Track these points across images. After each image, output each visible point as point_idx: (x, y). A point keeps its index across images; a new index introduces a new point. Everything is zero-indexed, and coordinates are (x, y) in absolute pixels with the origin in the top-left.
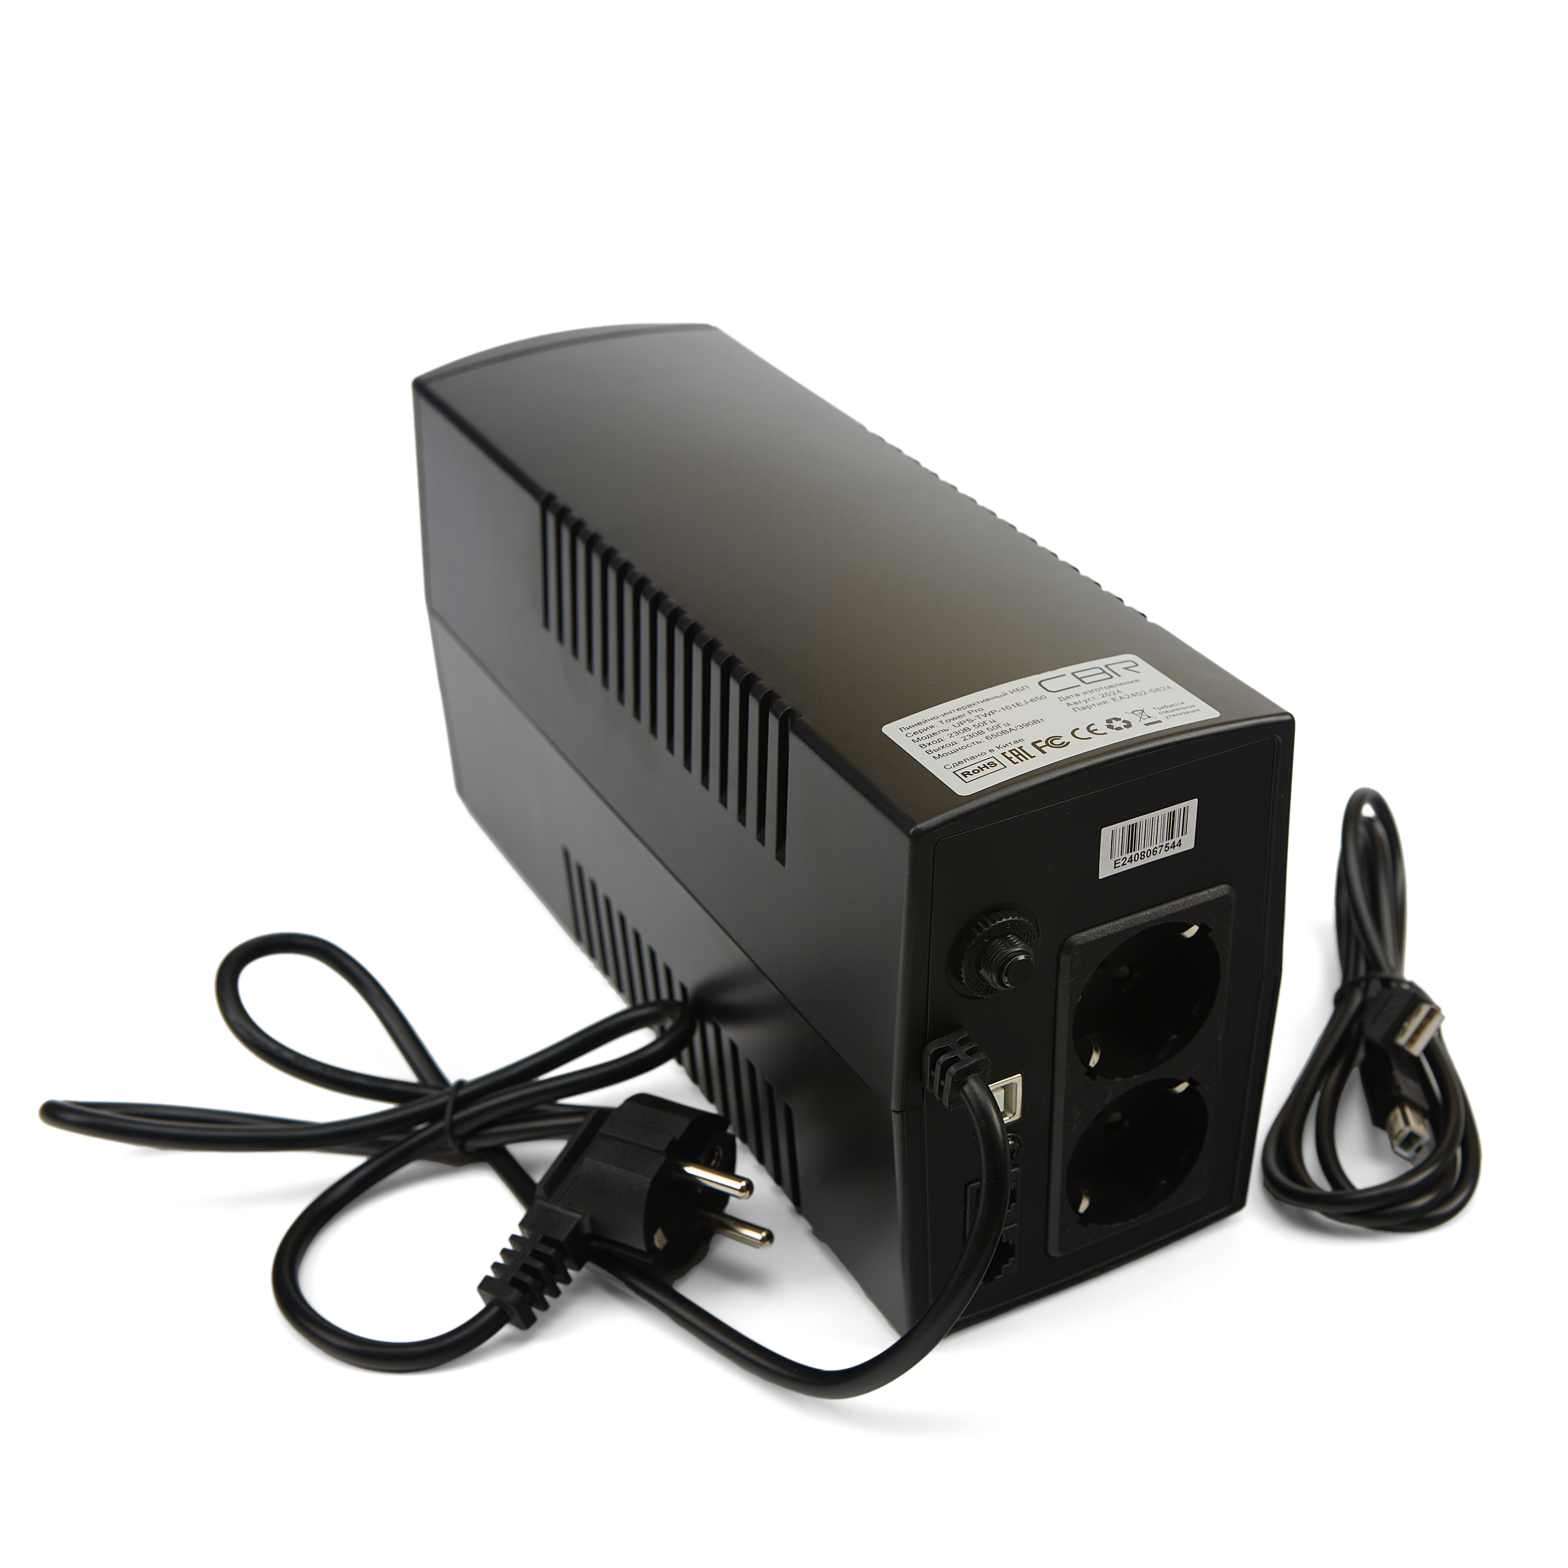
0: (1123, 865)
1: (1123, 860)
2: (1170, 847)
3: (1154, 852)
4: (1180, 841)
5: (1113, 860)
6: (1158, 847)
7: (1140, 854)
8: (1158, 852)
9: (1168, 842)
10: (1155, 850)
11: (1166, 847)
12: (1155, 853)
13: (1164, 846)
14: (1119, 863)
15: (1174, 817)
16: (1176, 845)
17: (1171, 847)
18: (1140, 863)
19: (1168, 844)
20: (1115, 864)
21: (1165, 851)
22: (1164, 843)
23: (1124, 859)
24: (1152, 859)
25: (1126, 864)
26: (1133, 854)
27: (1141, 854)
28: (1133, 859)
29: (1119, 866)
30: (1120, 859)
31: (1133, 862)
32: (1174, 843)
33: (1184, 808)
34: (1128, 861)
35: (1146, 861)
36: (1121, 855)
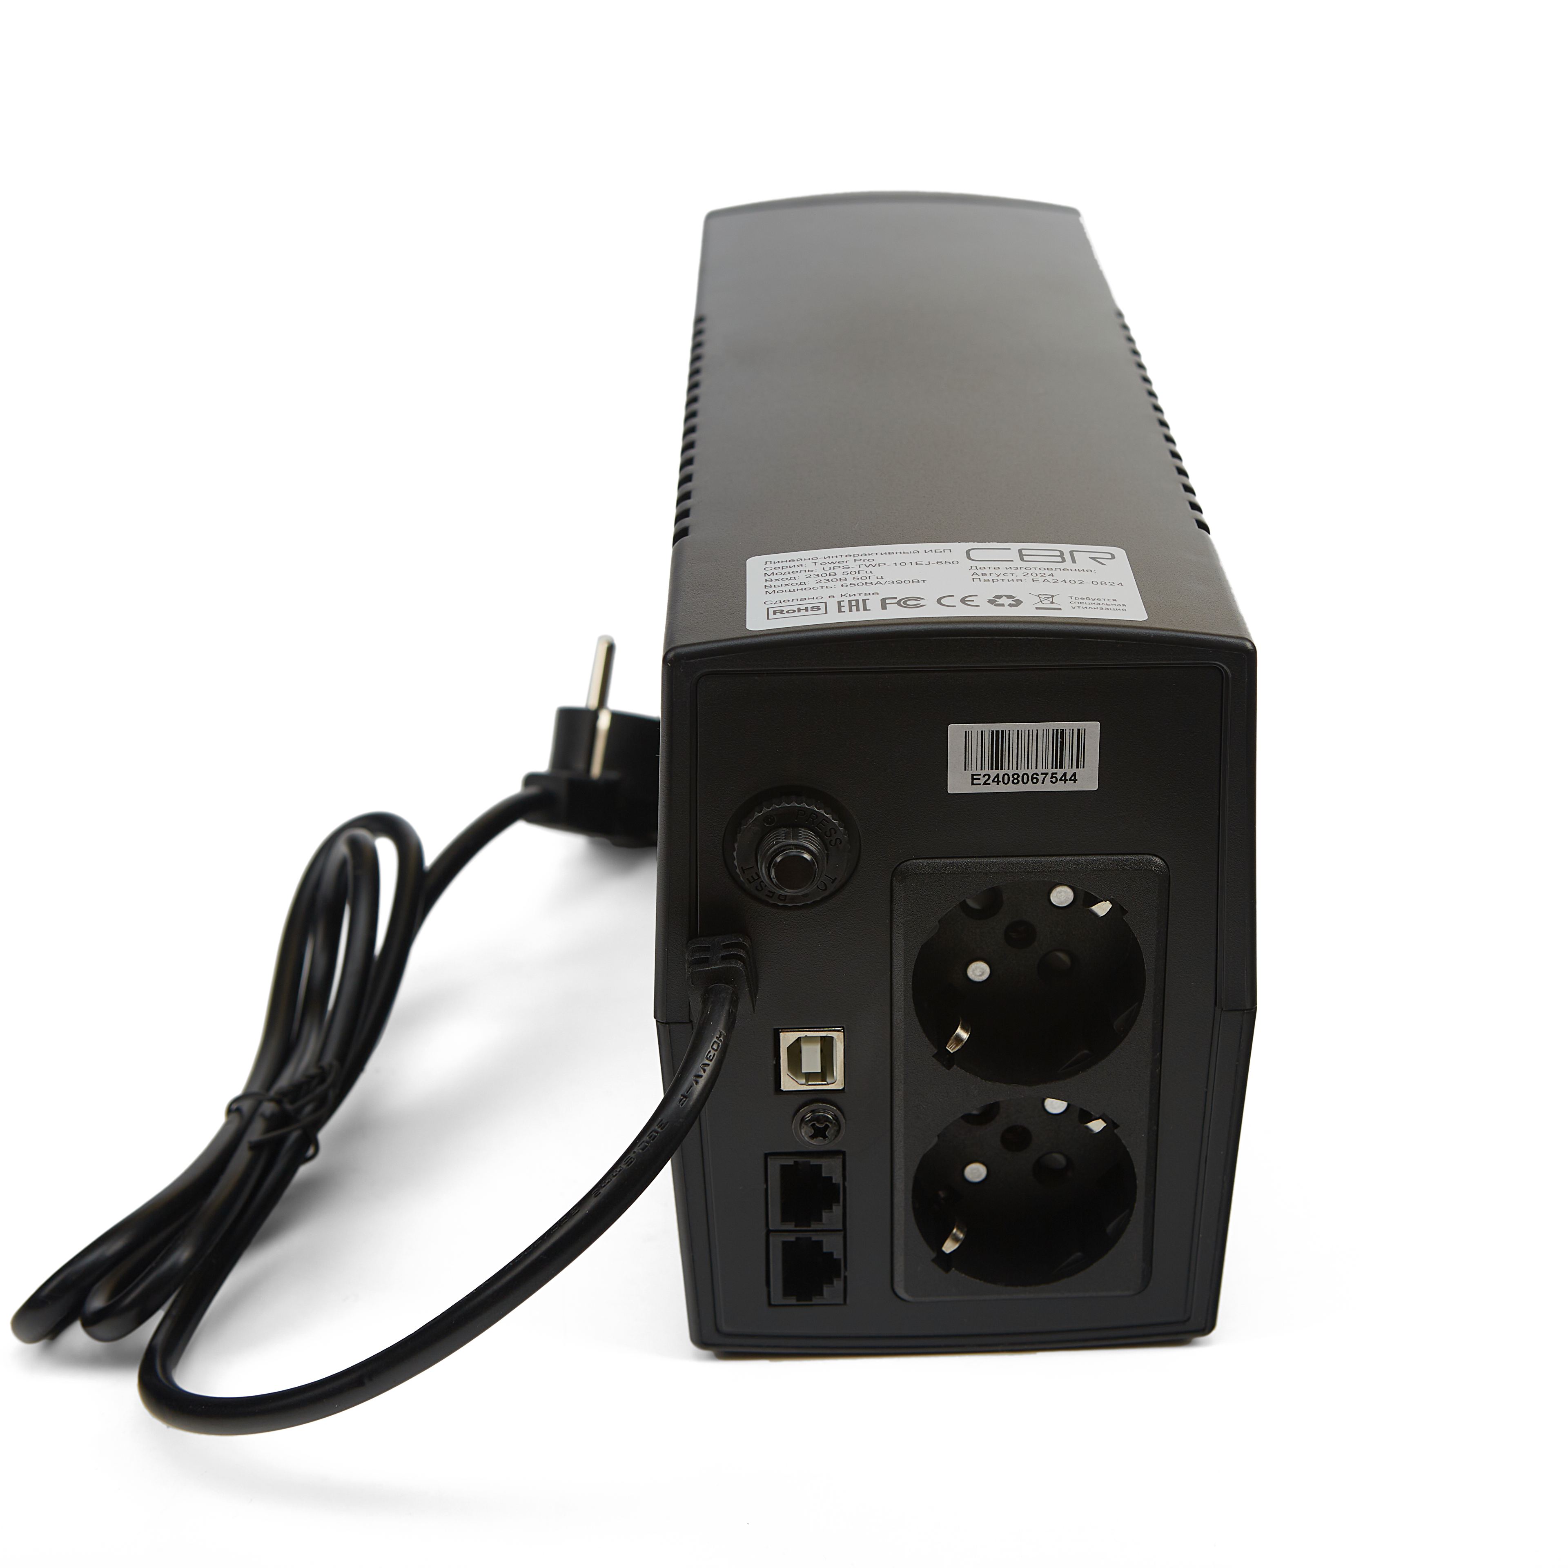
0: (985, 784)
1: (984, 776)
2: (1059, 778)
3: (1034, 779)
4: (1074, 775)
5: (969, 773)
6: (1040, 774)
7: (1011, 776)
8: (1040, 781)
9: (1054, 771)
10: (1035, 776)
11: (1052, 777)
12: (1035, 781)
13: (1050, 775)
14: (979, 779)
15: (1062, 737)
16: (1068, 778)
17: (1061, 780)
18: (1011, 788)
19: (1056, 773)
20: (973, 779)
21: (1052, 781)
22: (1050, 771)
23: (987, 777)
24: (1030, 787)
25: (989, 784)
26: (1001, 773)
27: (1013, 777)
28: (1001, 779)
29: (980, 784)
30: (980, 775)
31: (1001, 783)
32: (1065, 774)
33: (1079, 730)
34: (993, 781)
35: (1020, 788)
36: (982, 769)
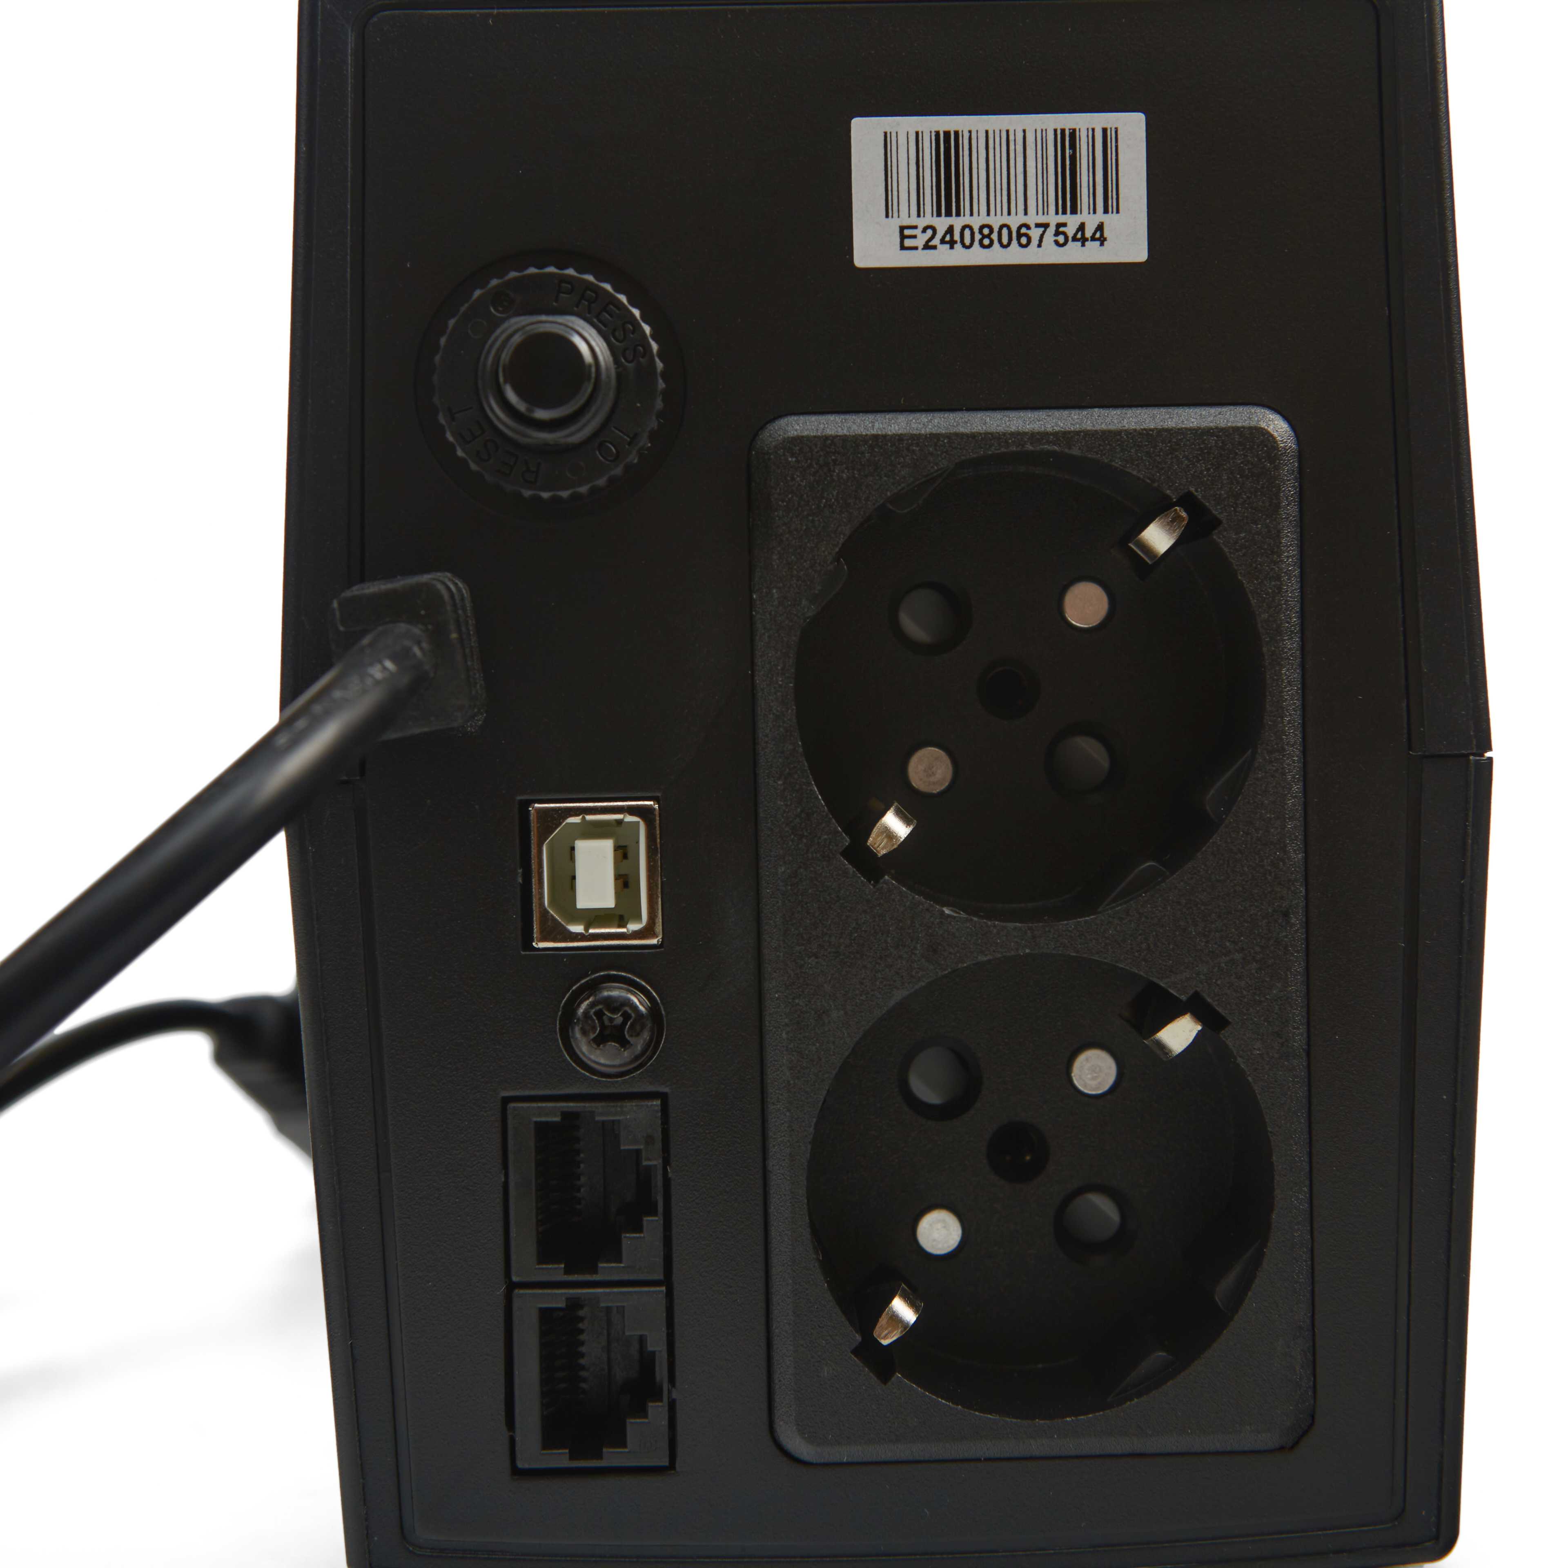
0: (927, 246)
1: (924, 230)
2: (1070, 234)
3: (1022, 236)
4: (1100, 227)
5: (894, 224)
6: (1032, 226)
7: (976, 230)
8: (1035, 241)
9: (1061, 219)
10: (1024, 230)
11: (1057, 233)
12: (1024, 240)
13: (1052, 230)
14: (915, 237)
15: (1073, 146)
16: (1088, 234)
17: (1075, 239)
18: (977, 257)
19: (1064, 225)
20: (903, 237)
21: (1057, 243)
22: (1053, 219)
23: (929, 232)
24: (1015, 256)
25: (934, 247)
26: (958, 223)
27: (981, 232)
28: (957, 237)
29: (916, 248)
30: (915, 227)
31: (958, 246)
32: (1082, 227)
33: (1105, 131)
34: (943, 241)
35: (996, 256)
36: (919, 216)
